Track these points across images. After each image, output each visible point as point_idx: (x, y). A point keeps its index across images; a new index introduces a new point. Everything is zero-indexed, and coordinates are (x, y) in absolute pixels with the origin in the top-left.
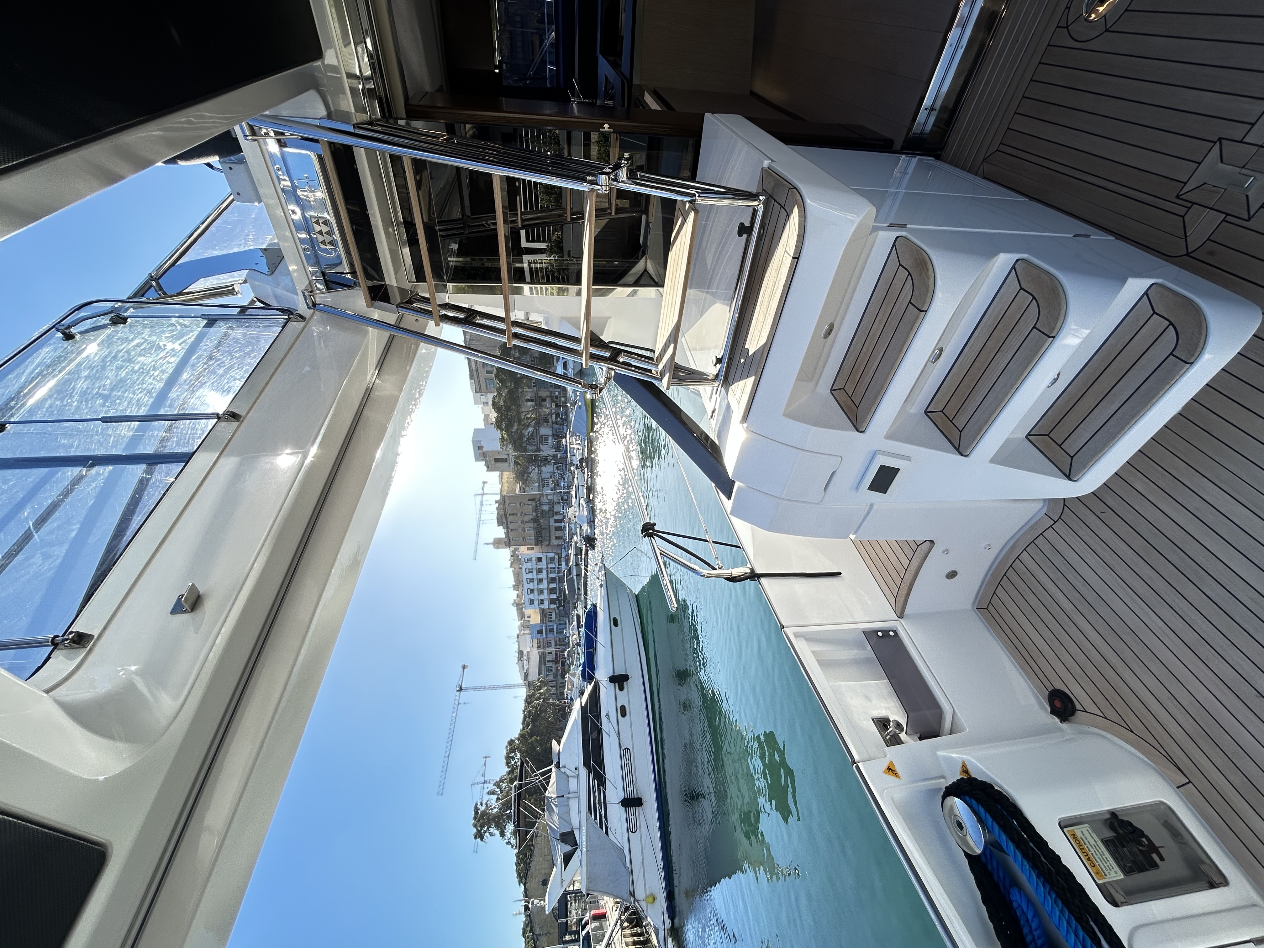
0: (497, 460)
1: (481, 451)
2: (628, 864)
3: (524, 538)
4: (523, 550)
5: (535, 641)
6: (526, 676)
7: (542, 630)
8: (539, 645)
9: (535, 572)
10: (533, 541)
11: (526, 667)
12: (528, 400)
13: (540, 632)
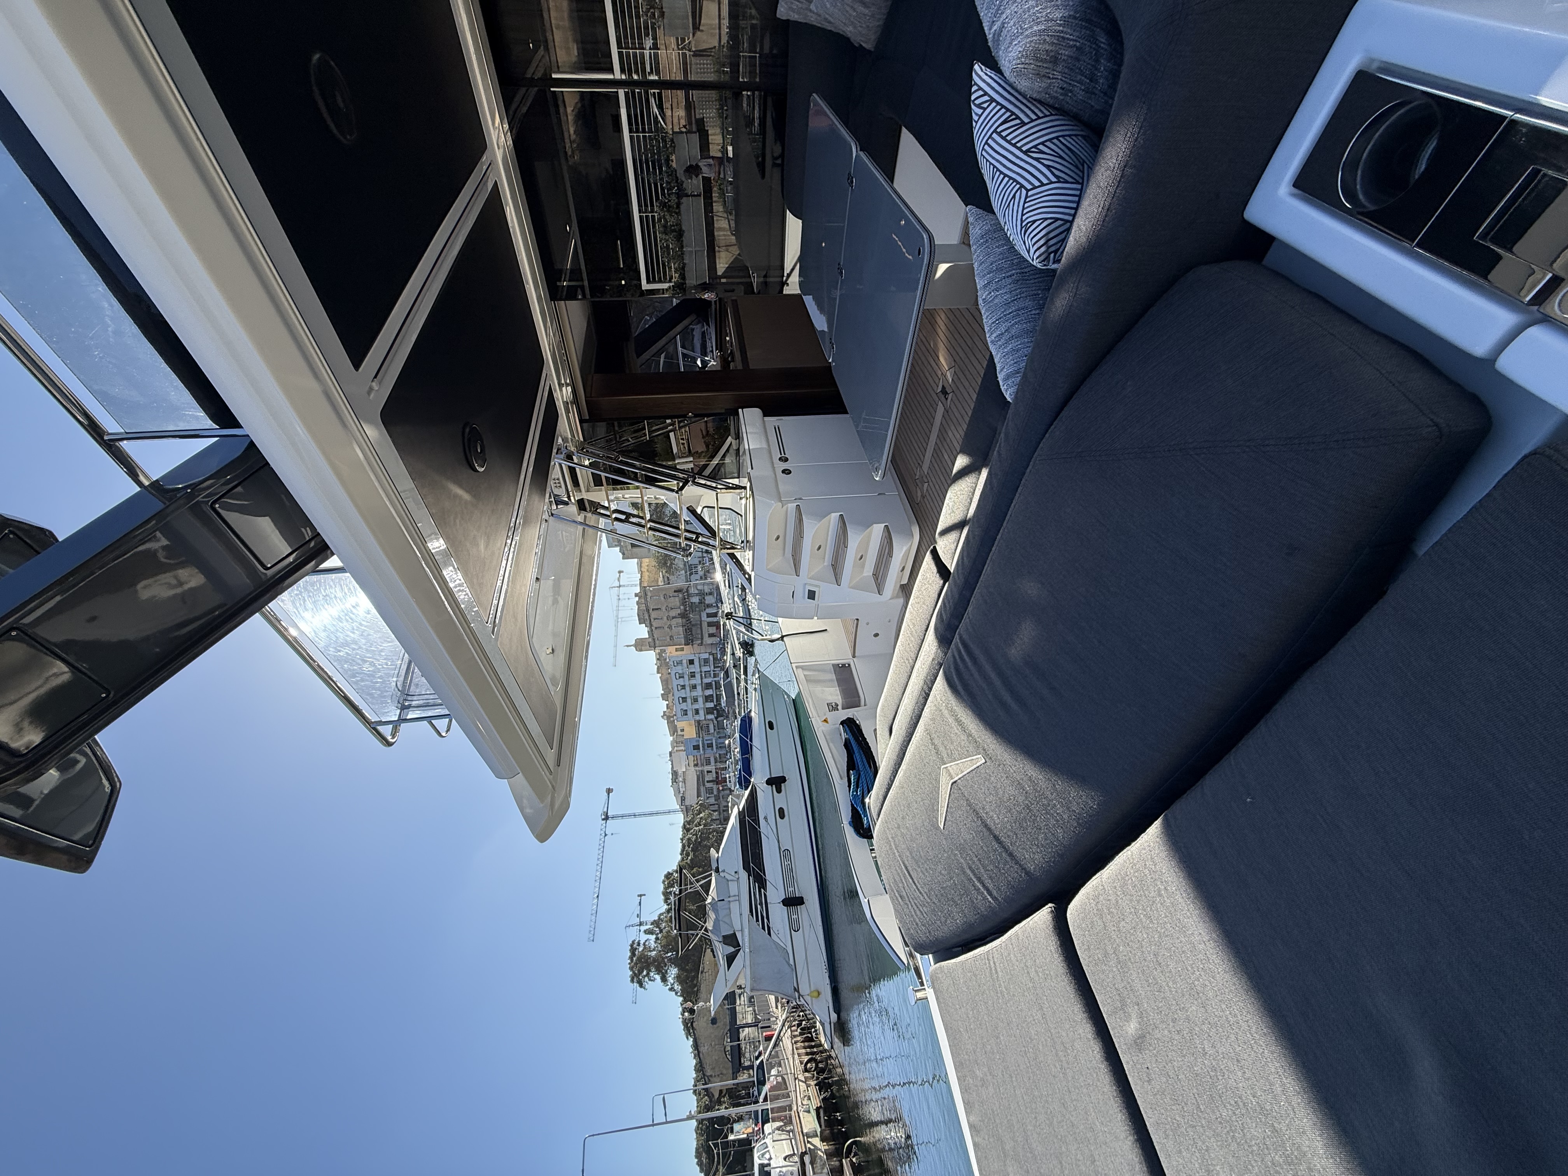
0: (633, 545)
2: (792, 962)
3: (671, 637)
4: (671, 651)
5: (691, 758)
6: (683, 799)
7: (699, 745)
8: (696, 762)
9: (686, 677)
10: (683, 641)
11: (682, 790)
13: (696, 747)
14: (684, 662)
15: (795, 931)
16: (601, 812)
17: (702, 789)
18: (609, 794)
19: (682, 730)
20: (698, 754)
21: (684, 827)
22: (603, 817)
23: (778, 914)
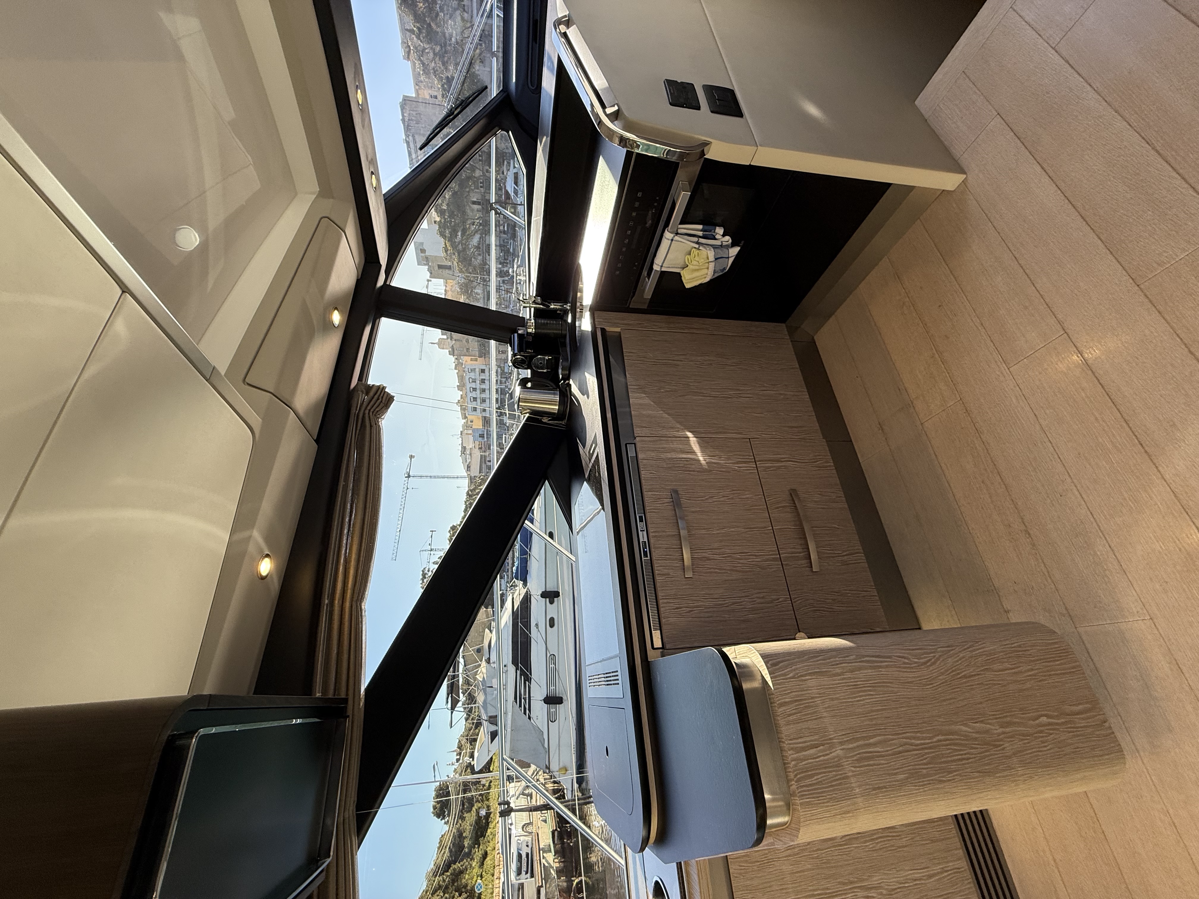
0: (440, 267)
1: (423, 255)
2: (546, 746)
3: (468, 349)
4: (466, 360)
5: (477, 443)
6: (469, 467)
7: (484, 434)
8: (480, 446)
9: (478, 382)
10: (477, 353)
11: (468, 461)
12: (474, 203)
13: (482, 436)
14: (477, 370)
15: (552, 722)
16: (405, 472)
17: (484, 466)
18: (411, 459)
19: (472, 422)
20: (483, 441)
21: (468, 494)
22: (406, 475)
23: (539, 708)
